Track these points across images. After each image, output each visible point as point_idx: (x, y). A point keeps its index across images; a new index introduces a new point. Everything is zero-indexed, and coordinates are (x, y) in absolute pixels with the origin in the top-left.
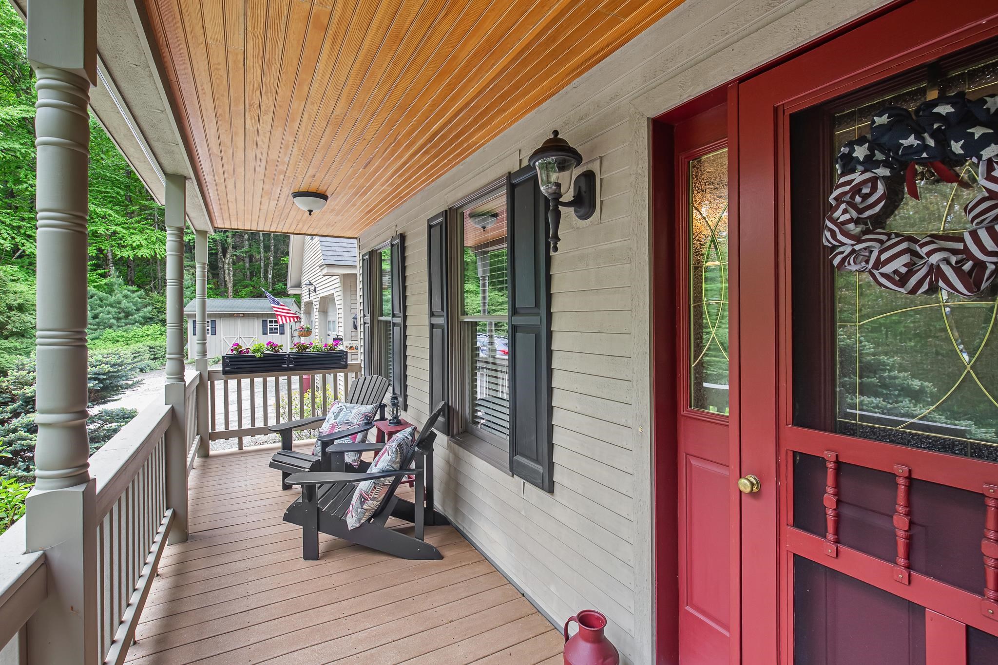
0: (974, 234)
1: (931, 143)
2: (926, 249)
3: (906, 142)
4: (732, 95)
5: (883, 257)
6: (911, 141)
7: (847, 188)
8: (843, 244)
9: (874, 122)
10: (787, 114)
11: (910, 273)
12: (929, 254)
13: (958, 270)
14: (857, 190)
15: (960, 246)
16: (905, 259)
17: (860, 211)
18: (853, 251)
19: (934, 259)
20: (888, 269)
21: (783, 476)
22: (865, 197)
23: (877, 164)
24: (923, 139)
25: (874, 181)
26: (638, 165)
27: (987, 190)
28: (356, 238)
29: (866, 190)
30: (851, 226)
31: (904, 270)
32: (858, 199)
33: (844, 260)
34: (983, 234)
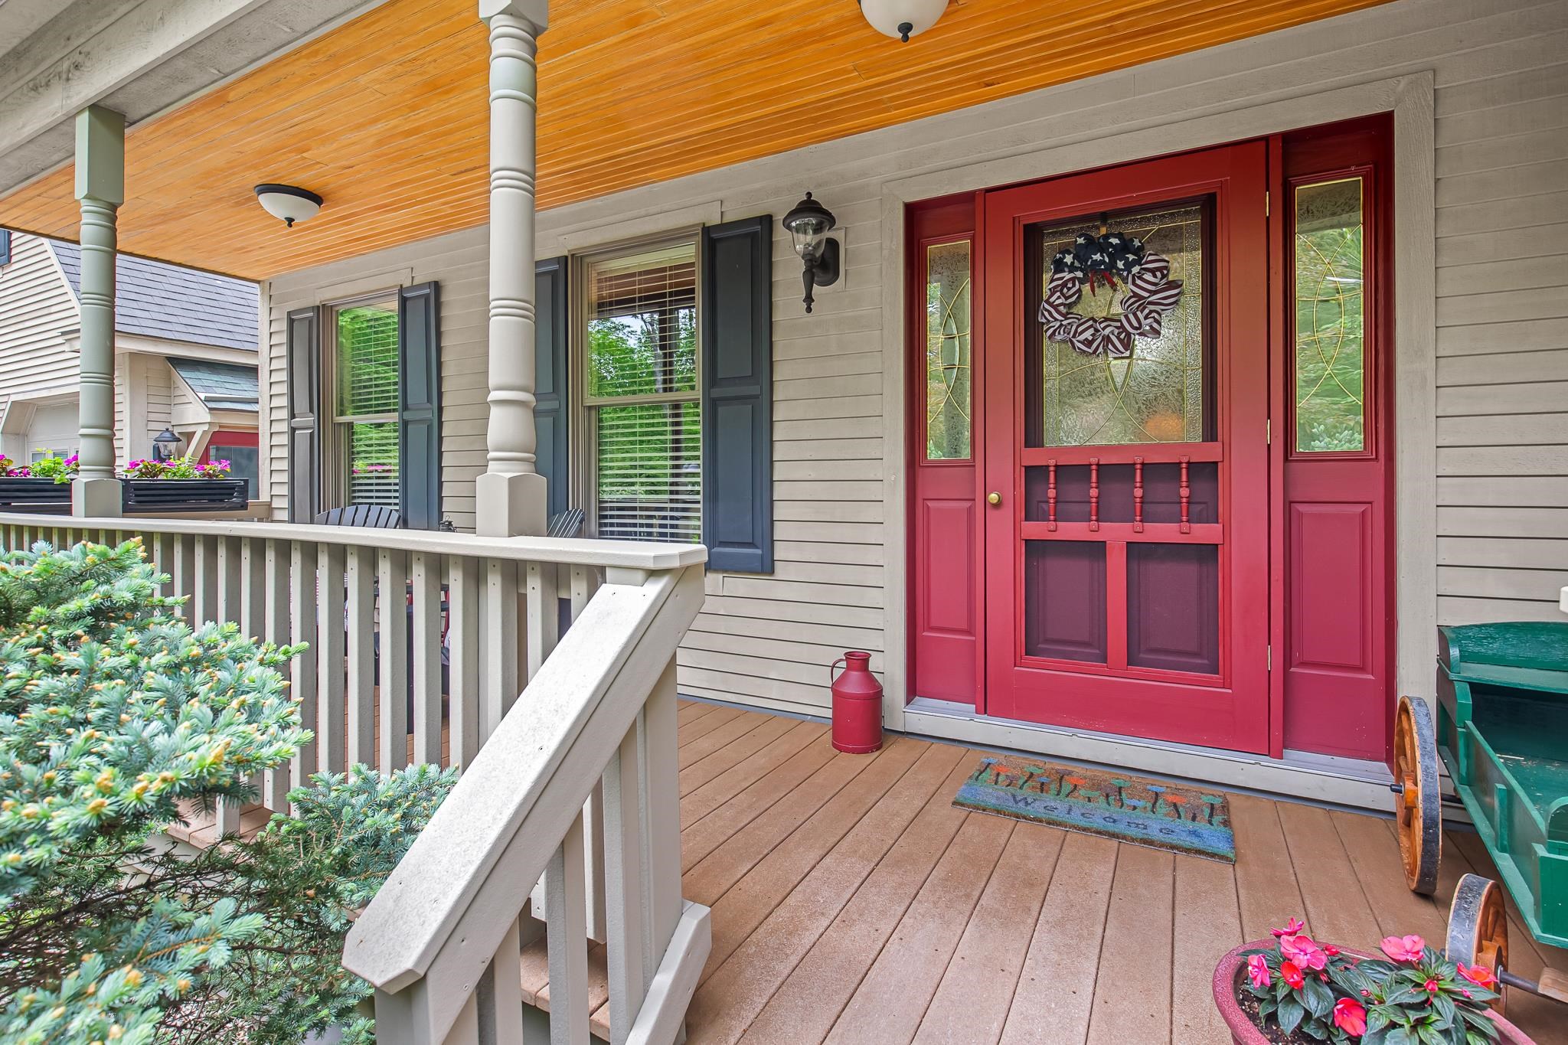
0: (1126, 317)
1: (1107, 260)
2: (1103, 325)
3: (1094, 257)
4: (979, 201)
5: (1080, 330)
6: (1097, 257)
7: (1060, 282)
8: (1056, 320)
9: (1076, 241)
10: (1022, 223)
11: (1093, 341)
12: (1104, 329)
13: (1118, 337)
14: (1064, 285)
15: (1119, 324)
16: (1091, 331)
17: (1067, 298)
18: (1061, 325)
19: (1107, 331)
20: (1082, 337)
21: (1017, 489)
22: (1069, 289)
23: (1076, 269)
24: (1103, 257)
25: (1073, 280)
26: (892, 242)
27: (1132, 291)
28: (258, 282)
29: (1070, 285)
30: (1061, 308)
31: (1090, 338)
32: (1065, 290)
33: (1055, 331)
34: (1131, 317)
